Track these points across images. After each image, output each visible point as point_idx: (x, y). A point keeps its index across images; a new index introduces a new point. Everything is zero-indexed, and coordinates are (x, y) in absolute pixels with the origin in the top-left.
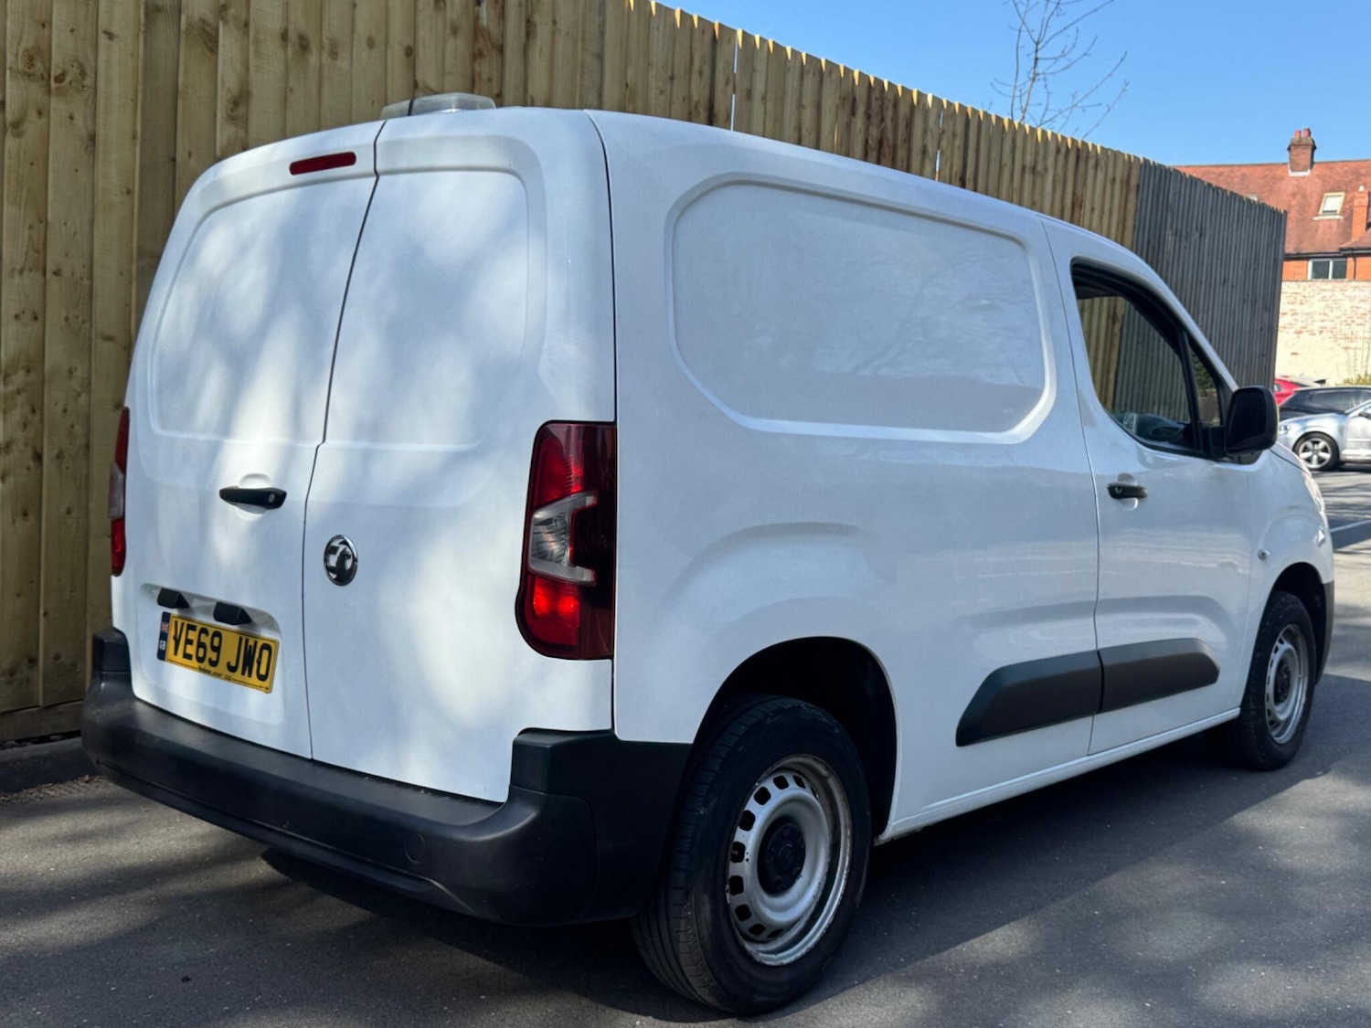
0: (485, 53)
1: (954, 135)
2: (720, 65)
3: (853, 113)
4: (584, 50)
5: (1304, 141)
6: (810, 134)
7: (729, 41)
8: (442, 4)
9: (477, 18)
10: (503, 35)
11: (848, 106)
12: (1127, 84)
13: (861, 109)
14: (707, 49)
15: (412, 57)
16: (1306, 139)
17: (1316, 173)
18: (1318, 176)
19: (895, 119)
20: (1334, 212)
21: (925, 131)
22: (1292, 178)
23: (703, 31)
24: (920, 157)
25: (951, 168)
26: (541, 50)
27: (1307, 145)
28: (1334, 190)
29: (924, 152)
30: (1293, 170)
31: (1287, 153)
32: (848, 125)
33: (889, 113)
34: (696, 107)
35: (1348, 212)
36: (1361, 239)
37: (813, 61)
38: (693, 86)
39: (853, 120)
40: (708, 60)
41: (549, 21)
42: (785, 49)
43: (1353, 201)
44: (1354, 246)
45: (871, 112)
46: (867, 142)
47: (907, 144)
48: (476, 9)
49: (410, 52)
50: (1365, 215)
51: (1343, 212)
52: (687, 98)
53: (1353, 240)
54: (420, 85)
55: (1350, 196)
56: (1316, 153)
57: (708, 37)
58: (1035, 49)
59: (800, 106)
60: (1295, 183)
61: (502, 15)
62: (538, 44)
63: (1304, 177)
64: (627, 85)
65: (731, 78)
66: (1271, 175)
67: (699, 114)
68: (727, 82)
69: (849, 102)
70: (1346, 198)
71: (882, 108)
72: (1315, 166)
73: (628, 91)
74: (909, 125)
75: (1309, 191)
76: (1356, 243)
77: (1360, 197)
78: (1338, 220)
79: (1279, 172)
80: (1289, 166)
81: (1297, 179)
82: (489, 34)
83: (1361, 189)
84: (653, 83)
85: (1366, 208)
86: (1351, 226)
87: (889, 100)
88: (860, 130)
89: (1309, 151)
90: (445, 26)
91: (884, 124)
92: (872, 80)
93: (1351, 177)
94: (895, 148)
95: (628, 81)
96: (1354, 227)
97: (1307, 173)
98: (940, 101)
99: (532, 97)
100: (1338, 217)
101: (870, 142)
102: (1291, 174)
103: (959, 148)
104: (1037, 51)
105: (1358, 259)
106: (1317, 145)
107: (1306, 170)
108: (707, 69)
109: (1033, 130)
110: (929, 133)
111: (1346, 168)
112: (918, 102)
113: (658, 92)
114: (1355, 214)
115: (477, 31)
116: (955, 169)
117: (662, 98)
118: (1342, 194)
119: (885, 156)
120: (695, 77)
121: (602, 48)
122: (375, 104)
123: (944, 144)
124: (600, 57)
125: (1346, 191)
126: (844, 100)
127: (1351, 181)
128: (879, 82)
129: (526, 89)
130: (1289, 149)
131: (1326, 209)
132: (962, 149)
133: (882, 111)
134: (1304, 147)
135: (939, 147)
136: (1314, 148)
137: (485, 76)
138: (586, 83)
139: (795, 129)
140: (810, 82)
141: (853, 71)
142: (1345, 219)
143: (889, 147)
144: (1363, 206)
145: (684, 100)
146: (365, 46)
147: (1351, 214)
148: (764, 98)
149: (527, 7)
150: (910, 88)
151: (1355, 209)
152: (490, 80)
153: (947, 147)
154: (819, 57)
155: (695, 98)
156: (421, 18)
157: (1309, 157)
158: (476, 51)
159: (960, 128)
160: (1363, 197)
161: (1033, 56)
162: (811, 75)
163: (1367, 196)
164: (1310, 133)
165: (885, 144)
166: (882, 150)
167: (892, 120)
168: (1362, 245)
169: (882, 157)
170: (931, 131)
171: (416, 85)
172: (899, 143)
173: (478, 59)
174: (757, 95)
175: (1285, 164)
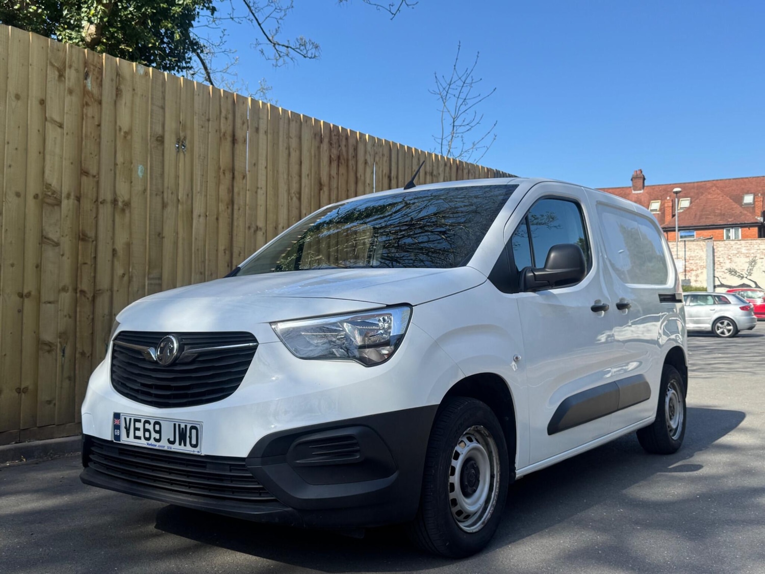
0: (90, 104)
1: (383, 155)
2: (238, 115)
3: (321, 142)
4: (152, 104)
5: (639, 176)
6: (296, 151)
7: (244, 103)
8: (63, 79)
9: (85, 86)
10: (101, 95)
11: (318, 138)
12: (496, 136)
13: (326, 140)
14: (230, 106)
15: (44, 105)
16: (640, 174)
17: (646, 191)
18: (647, 193)
19: (347, 146)
20: (656, 210)
21: (365, 152)
22: (634, 194)
23: (227, 98)
24: (363, 165)
25: (382, 171)
26: (125, 103)
27: (641, 178)
28: (655, 199)
29: (366, 163)
30: (635, 190)
31: (631, 182)
32: (319, 148)
33: (343, 143)
34: (224, 135)
35: (662, 209)
36: (669, 223)
37: (296, 116)
38: (222, 125)
39: (321, 145)
40: (231, 112)
41: (131, 89)
42: (278, 108)
43: (664, 205)
44: (666, 226)
45: (332, 142)
46: (330, 156)
47: (355, 159)
48: (85, 81)
49: (42, 102)
50: (671, 211)
51: (660, 210)
52: (218, 130)
53: (666, 223)
54: (48, 119)
55: (663, 202)
56: (645, 181)
57: (230, 101)
58: (453, 121)
59: (289, 137)
60: (636, 196)
61: (101, 85)
62: (123, 101)
63: (640, 193)
64: (180, 122)
65: (245, 121)
66: (624, 193)
67: (226, 139)
68: (243, 123)
69: (318, 137)
70: (661, 203)
71: (338, 140)
72: (645, 188)
73: (181, 125)
74: (356, 149)
75: (643, 200)
76: (667, 225)
77: (667, 202)
78: (658, 214)
79: (628, 191)
80: (632, 188)
81: (637, 194)
82: (92, 95)
83: (668, 198)
84: (196, 122)
85: (671, 208)
86: (664, 217)
87: (342, 136)
88: (326, 151)
89: (642, 181)
90: (65, 89)
91: (340, 148)
92: (332, 126)
93: (664, 193)
94: (348, 160)
95: (181, 120)
96: (666, 217)
97: (642, 191)
98: (373, 138)
99: (120, 126)
100: (658, 212)
101: (332, 156)
102: (633, 192)
103: (386, 161)
104: (454, 122)
105: (669, 233)
106: (646, 177)
107: (641, 190)
108: (230, 116)
109: (430, 154)
110: (368, 153)
111: (660, 189)
112: (360, 138)
113: (200, 127)
114: (666, 211)
115: (85, 92)
116: (384, 172)
117: (203, 129)
118: (659, 201)
119: (341, 164)
120: (223, 120)
121: (164, 103)
122: (20, 128)
123: (377, 159)
124: (163, 108)
125: (661, 199)
126: (315, 135)
127: (663, 195)
128: (336, 127)
129: (116, 122)
130: (632, 180)
131: (652, 209)
132: (388, 162)
133: (339, 141)
134: (639, 179)
135: (374, 161)
136: (644, 179)
137: (90, 115)
138: (154, 121)
139: (286, 148)
140: (293, 125)
141: (320, 121)
142: (662, 213)
143: (344, 160)
144: (670, 207)
145: (216, 131)
146: (13, 98)
147: (664, 211)
148: (266, 132)
149: (116, 82)
150: (355, 131)
151: (666, 208)
152: (93, 117)
153: (379, 161)
154: (299, 113)
155: (223, 130)
156: (49, 85)
157: (642, 184)
158: (85, 103)
159: (386, 152)
160: (669, 202)
161: (452, 124)
162: (294, 122)
163: (671, 201)
164: (641, 172)
165: (341, 158)
166: (340, 161)
167: (345, 146)
168: (670, 226)
169: (340, 164)
170: (369, 152)
171: (46, 119)
172: (350, 157)
173: (85, 107)
174: (262, 131)
175: (630, 187)
